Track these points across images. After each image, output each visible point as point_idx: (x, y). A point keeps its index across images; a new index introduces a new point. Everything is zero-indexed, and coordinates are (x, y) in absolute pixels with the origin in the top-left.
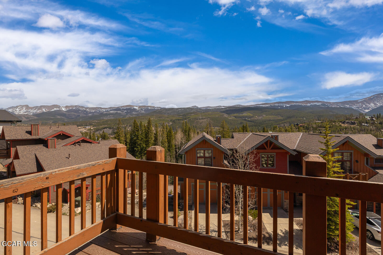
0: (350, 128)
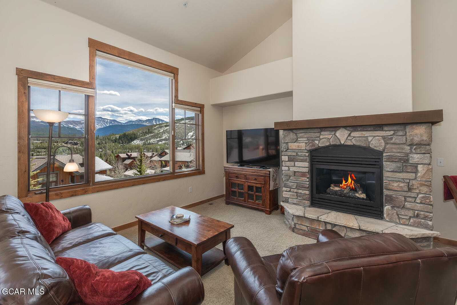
0: (72, 148)
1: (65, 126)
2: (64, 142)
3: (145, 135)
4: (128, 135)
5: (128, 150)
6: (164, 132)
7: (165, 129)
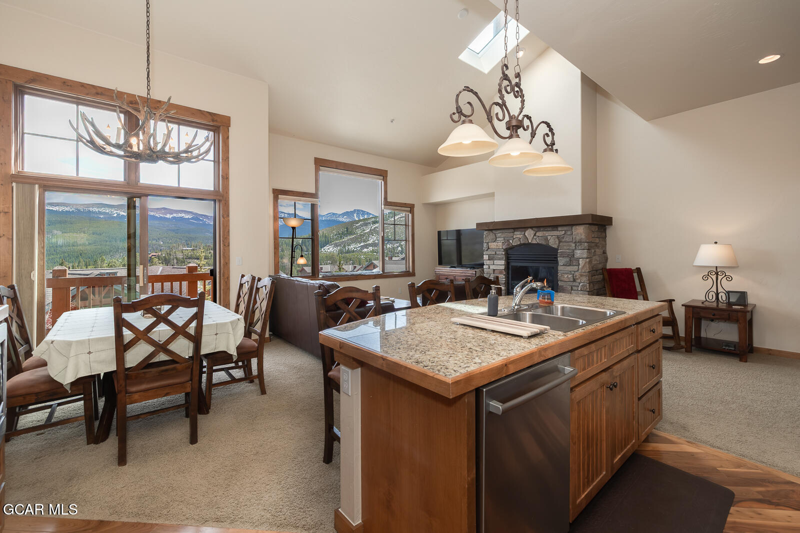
6: (372, 232)
7: (373, 228)
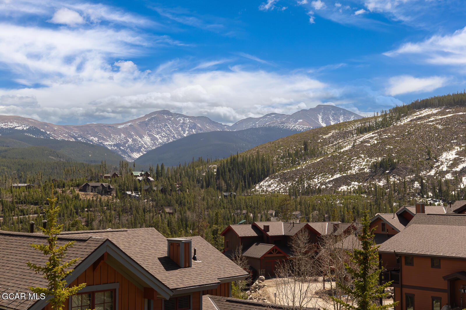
0: (98, 203)
1: (80, 142)
2: (78, 186)
3: (294, 162)
4: (243, 164)
5: (244, 212)
7: (358, 142)
